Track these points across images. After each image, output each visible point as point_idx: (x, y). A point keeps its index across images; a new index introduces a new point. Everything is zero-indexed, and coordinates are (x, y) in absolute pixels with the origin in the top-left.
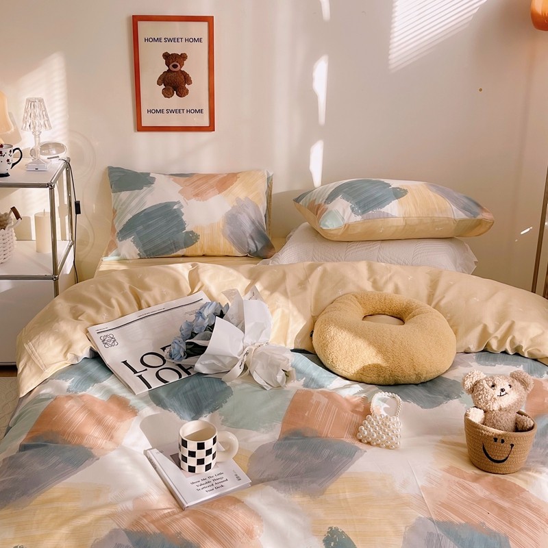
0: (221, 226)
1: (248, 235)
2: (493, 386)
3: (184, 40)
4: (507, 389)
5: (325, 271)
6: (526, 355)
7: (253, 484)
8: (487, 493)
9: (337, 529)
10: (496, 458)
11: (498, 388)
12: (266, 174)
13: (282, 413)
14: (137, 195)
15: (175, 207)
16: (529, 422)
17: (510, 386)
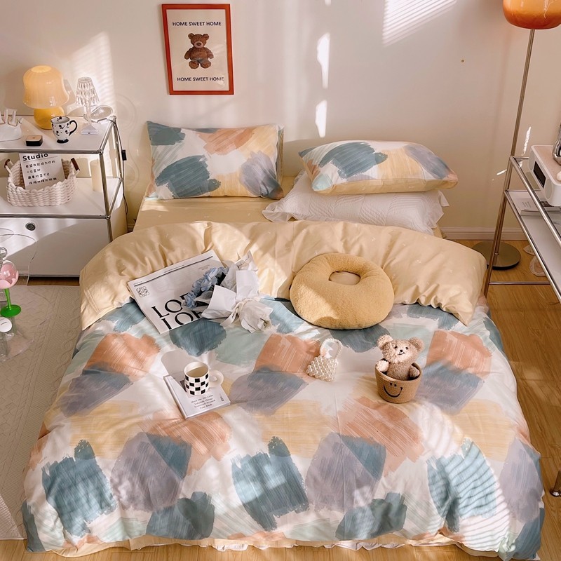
0: (238, 176)
1: (260, 182)
2: (396, 347)
3: (205, 24)
4: (405, 350)
5: (308, 233)
6: (444, 310)
7: (232, 403)
8: (382, 417)
9: (277, 438)
10: (392, 394)
11: (399, 349)
12: (277, 129)
13: (258, 353)
14: (170, 150)
15: (201, 160)
16: (416, 372)
17: (407, 348)
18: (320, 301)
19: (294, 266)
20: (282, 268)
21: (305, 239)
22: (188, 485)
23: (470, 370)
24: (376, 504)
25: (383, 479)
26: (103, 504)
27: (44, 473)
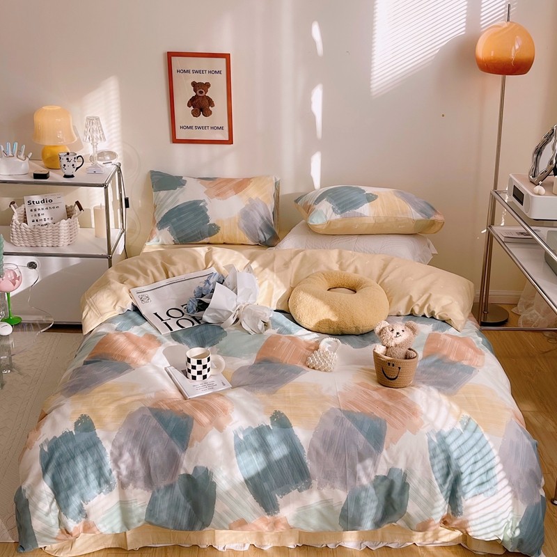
0: (237, 220)
1: (258, 228)
2: (392, 331)
3: (207, 72)
4: (401, 333)
5: (305, 256)
6: (438, 318)
7: (232, 388)
8: (381, 397)
9: (279, 412)
10: (390, 377)
11: (395, 332)
12: (274, 179)
14: (172, 194)
15: (201, 204)
16: (413, 354)
17: (403, 331)
18: (318, 303)
19: (292, 282)
20: (281, 281)
21: (302, 261)
22: (190, 458)
23: (465, 363)
24: (379, 481)
25: (384, 452)
26: (102, 481)
27: (42, 450)
